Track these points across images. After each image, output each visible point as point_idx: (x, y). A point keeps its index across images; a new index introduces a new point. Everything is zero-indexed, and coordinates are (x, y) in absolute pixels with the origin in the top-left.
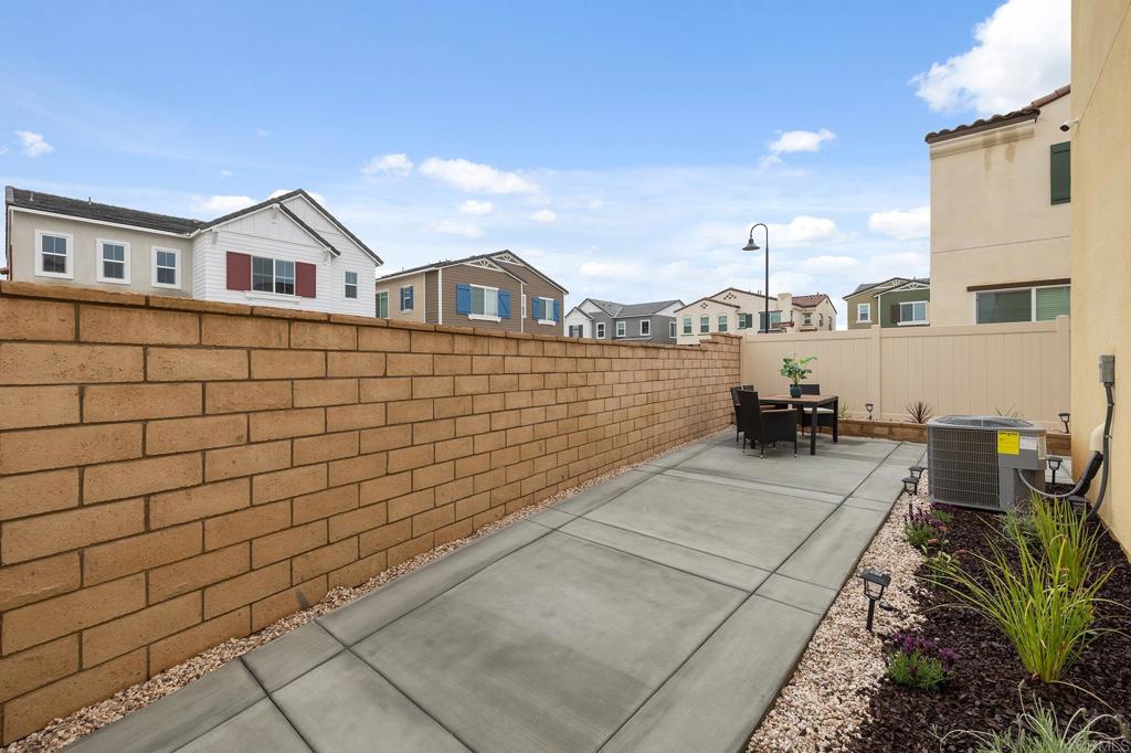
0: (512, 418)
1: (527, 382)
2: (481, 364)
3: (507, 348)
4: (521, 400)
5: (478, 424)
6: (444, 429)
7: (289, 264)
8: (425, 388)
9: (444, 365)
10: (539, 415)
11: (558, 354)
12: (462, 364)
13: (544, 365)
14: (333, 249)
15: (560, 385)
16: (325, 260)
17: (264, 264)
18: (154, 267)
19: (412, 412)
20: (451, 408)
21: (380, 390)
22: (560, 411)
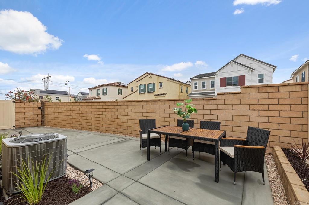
0: (98, 116)
1: (102, 110)
2: (93, 107)
3: (97, 104)
4: (100, 113)
5: (92, 116)
6: (88, 115)
7: (237, 77)
8: (86, 110)
9: (88, 107)
10: (104, 116)
11: (109, 105)
12: (90, 107)
13: (105, 107)
14: (251, 68)
15: (109, 111)
16: (249, 72)
17: (229, 79)
18: (211, 84)
19: (84, 112)
20: (88, 113)
21: (81, 109)
22: (110, 117)
